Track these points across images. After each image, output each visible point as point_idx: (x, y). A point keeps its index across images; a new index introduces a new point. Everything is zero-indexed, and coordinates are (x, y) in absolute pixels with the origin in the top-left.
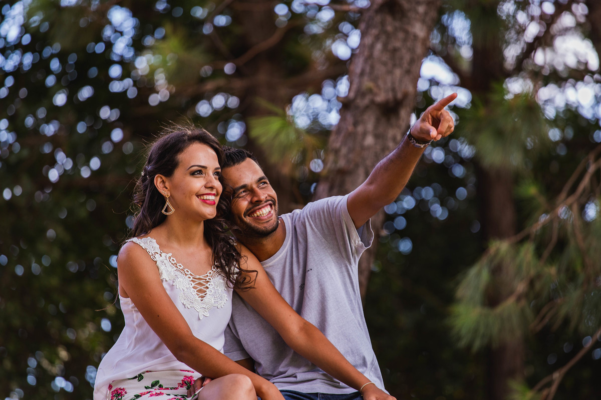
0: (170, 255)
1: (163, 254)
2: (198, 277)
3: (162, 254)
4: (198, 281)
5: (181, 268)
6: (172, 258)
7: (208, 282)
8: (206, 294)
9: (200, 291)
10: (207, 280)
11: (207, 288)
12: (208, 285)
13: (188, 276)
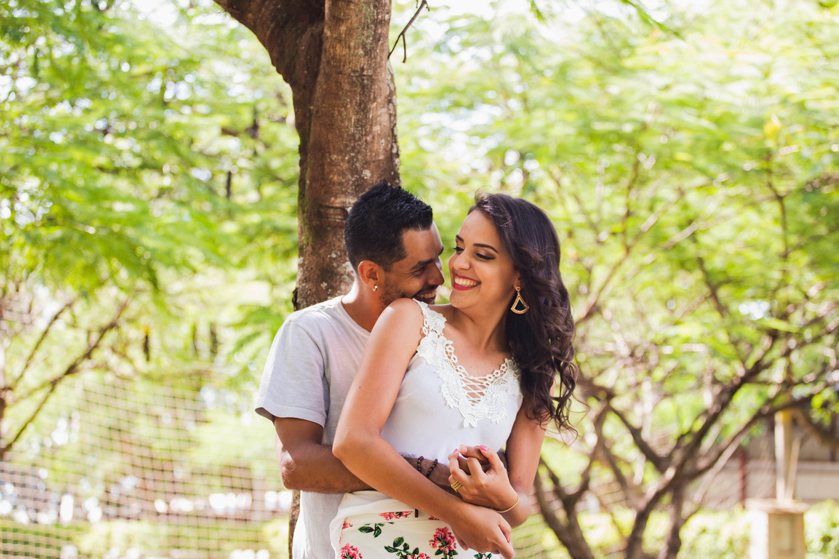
0: (451, 342)
1: (443, 338)
2: (472, 378)
3: (441, 337)
4: (472, 383)
5: (454, 361)
6: (450, 346)
7: (484, 387)
8: (479, 401)
9: (472, 395)
10: (484, 384)
11: (483, 394)
12: (484, 391)
13: (459, 373)
